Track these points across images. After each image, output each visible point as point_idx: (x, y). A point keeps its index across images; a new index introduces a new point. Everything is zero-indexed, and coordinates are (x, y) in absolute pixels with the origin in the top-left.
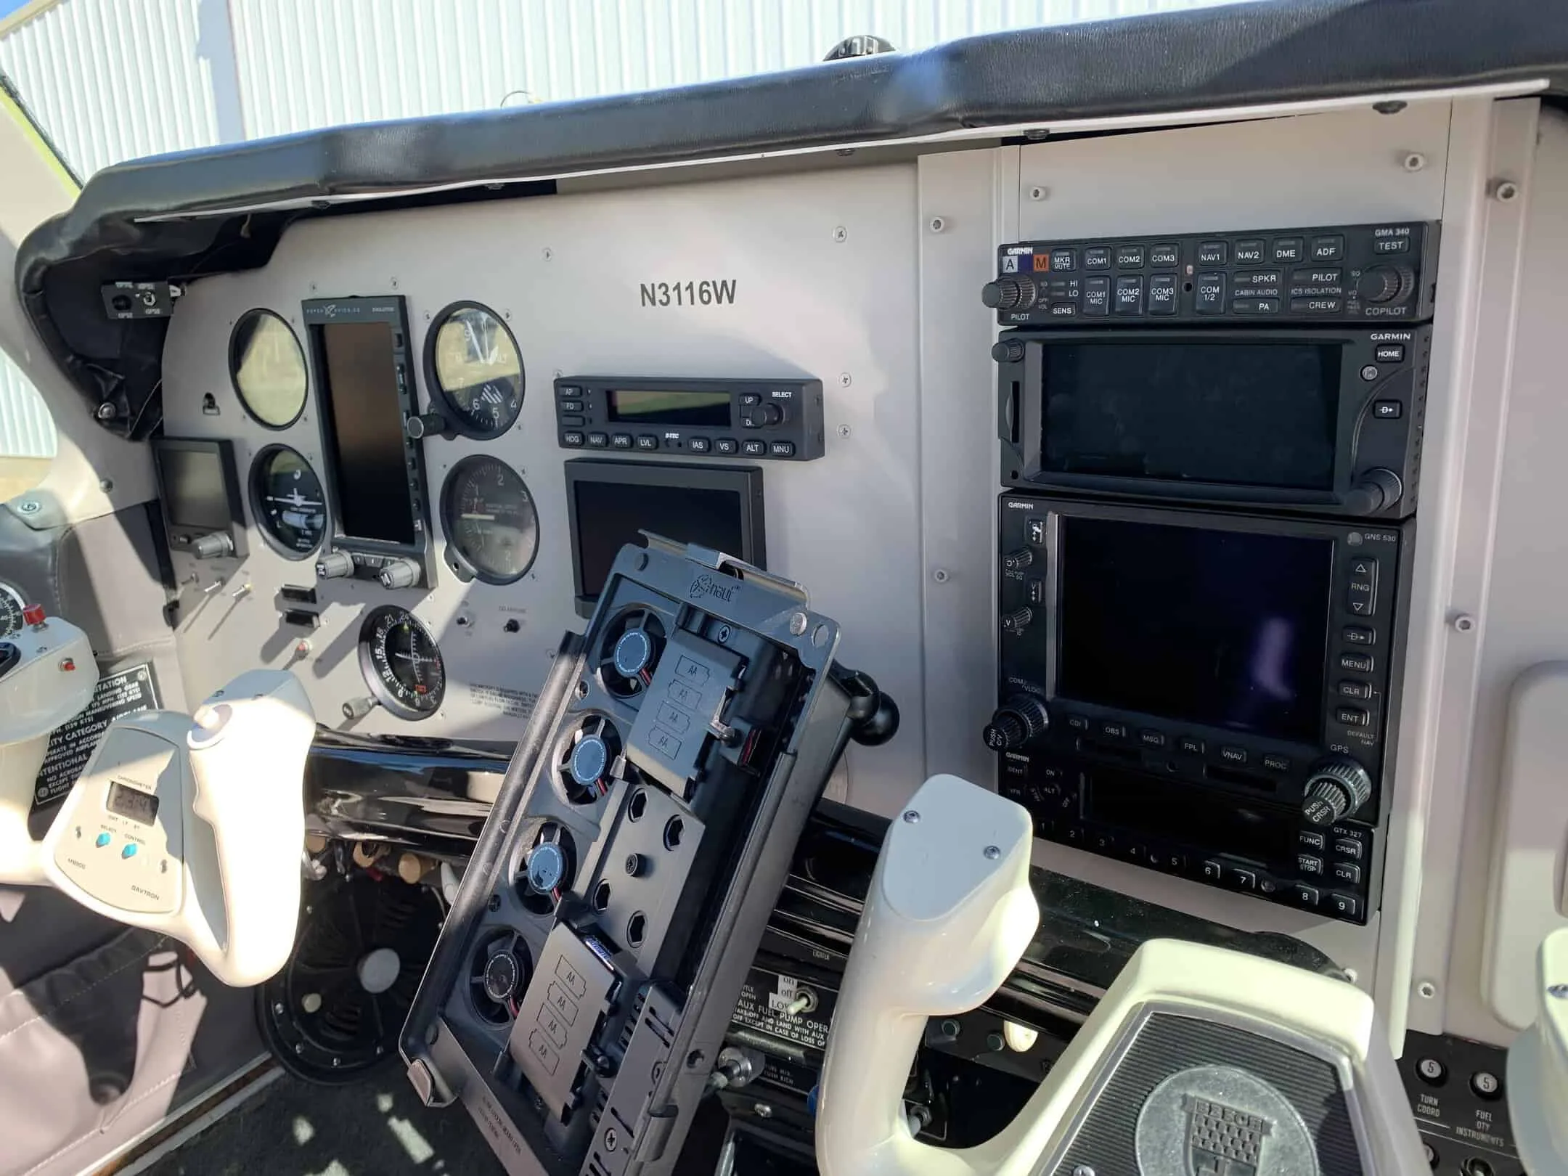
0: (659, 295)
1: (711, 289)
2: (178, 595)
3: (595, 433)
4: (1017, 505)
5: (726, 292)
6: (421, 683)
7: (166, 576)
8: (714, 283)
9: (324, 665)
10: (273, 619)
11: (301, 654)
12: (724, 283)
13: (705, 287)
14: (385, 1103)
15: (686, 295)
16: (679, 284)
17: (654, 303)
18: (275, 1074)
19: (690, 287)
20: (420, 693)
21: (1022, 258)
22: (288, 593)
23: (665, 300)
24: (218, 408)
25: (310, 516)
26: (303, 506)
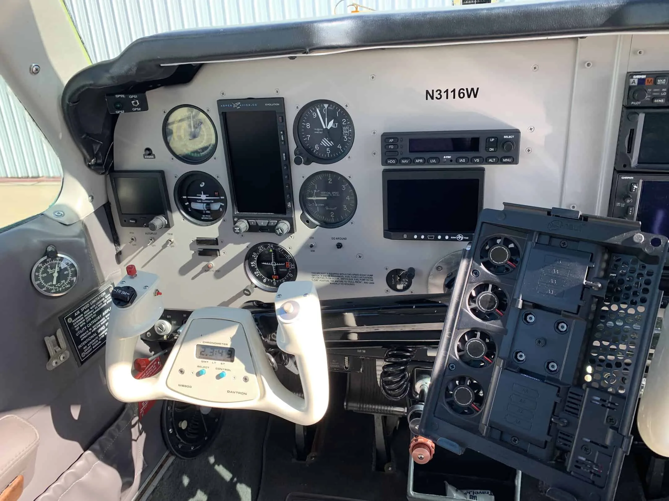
0: (436, 95)
1: (465, 92)
2: (121, 248)
3: (404, 159)
4: (626, 178)
5: (473, 93)
6: (276, 275)
7: (115, 239)
8: (467, 89)
9: (220, 274)
10: (188, 255)
11: (207, 269)
12: (472, 89)
13: (462, 91)
14: (212, 460)
15: (451, 95)
16: (447, 90)
17: (432, 98)
18: (171, 459)
19: (454, 91)
20: (276, 279)
21: (640, 80)
22: (200, 241)
23: (439, 96)
24: (154, 155)
25: (208, 204)
26: (206, 200)
